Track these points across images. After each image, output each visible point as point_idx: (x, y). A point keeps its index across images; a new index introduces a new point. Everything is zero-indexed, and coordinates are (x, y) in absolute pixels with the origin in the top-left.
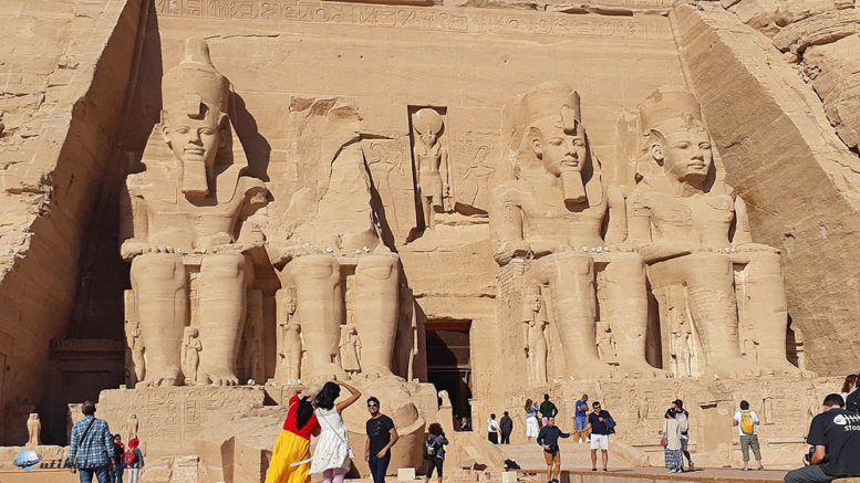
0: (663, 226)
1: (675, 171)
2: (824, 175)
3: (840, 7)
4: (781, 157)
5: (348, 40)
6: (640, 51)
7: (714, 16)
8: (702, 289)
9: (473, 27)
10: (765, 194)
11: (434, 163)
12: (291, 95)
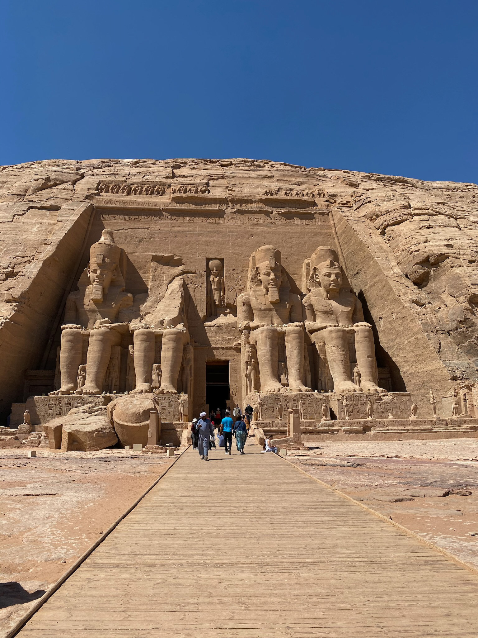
1: (325, 287)
2: (391, 288)
3: (402, 207)
4: (375, 280)
5: (180, 229)
6: (315, 230)
7: (347, 214)
8: (331, 345)
9: (239, 222)
12: (153, 254)
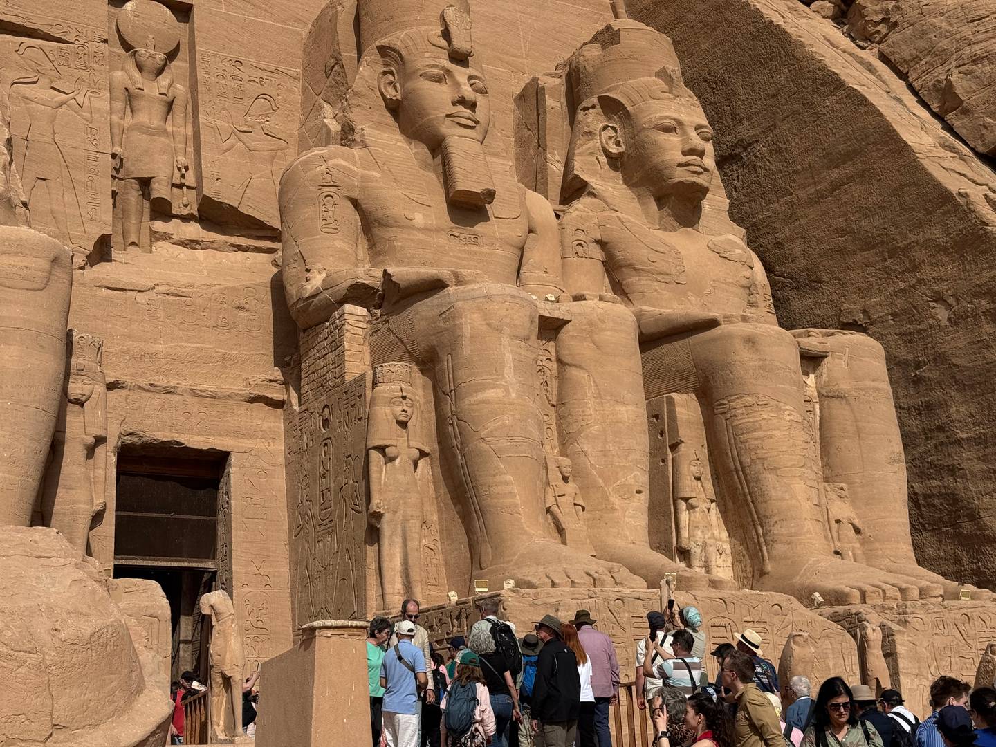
0: (632, 280)
4: (836, 174)
10: (796, 248)
11: (159, 109)
